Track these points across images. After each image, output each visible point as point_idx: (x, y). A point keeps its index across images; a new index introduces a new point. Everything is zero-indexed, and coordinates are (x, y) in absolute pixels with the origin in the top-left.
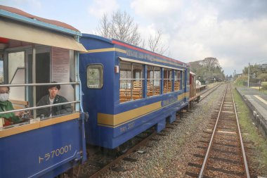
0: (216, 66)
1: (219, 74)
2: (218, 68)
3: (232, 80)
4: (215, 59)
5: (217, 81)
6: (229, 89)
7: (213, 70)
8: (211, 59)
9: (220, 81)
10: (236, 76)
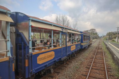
0: (95, 32)
1: (96, 36)
2: (96, 33)
3: (102, 38)
4: (95, 29)
5: (96, 38)
6: (101, 41)
7: (94, 34)
8: (93, 29)
9: (97, 38)
10: (104, 36)
